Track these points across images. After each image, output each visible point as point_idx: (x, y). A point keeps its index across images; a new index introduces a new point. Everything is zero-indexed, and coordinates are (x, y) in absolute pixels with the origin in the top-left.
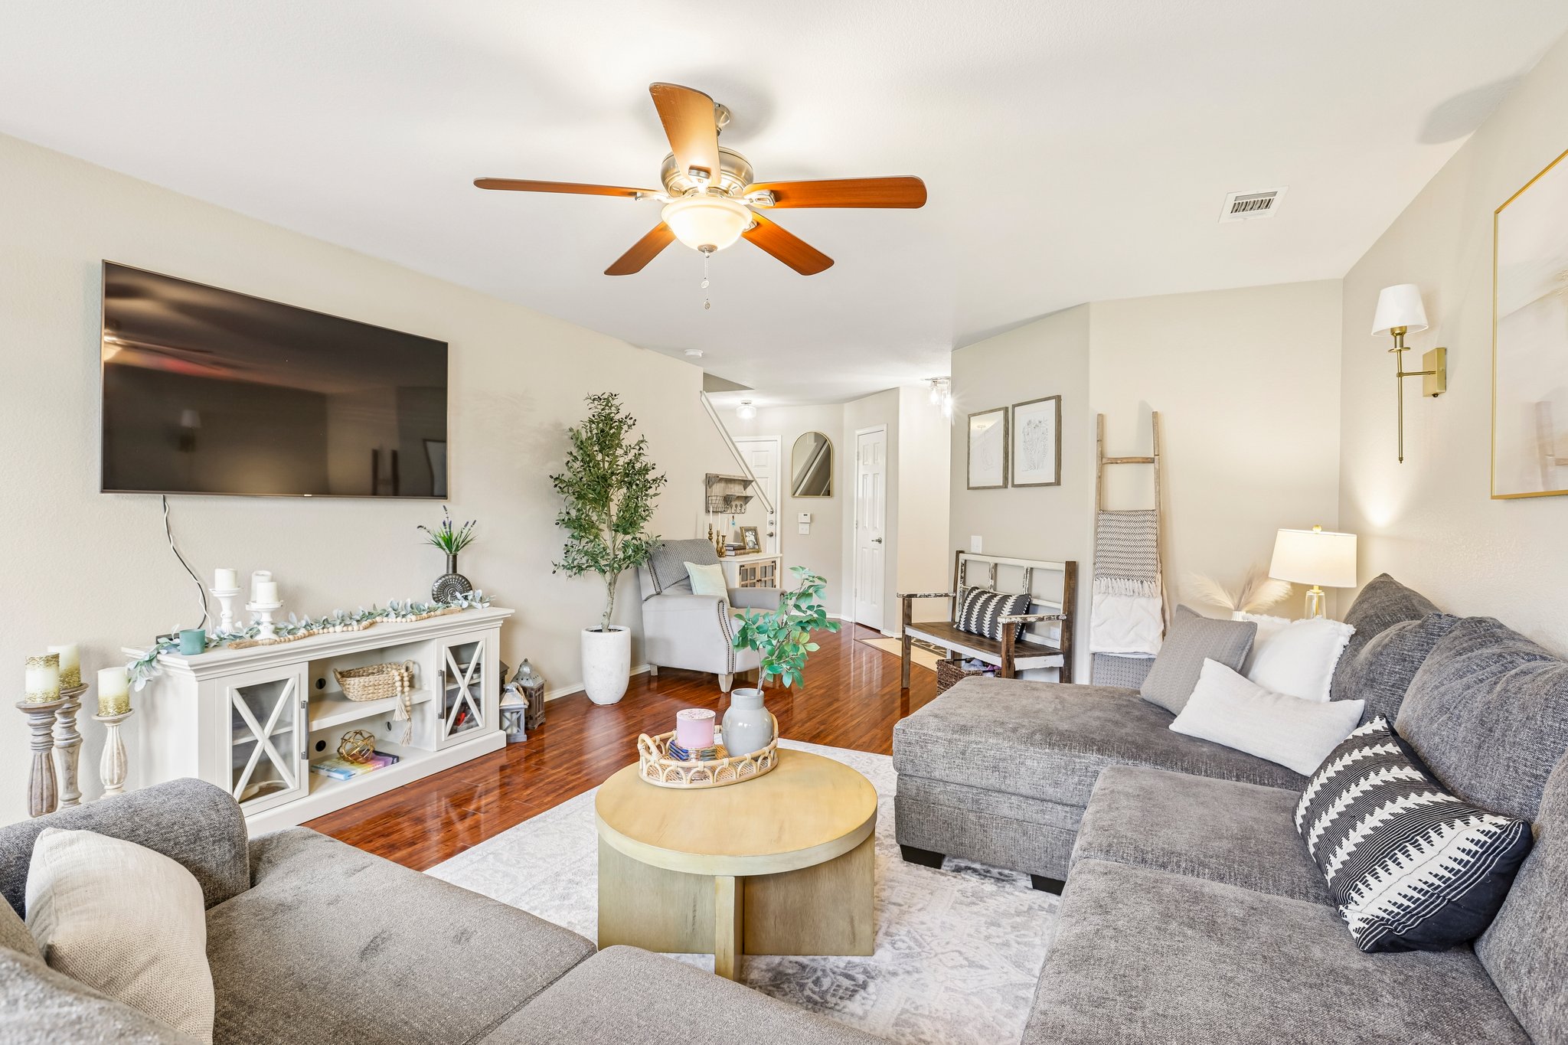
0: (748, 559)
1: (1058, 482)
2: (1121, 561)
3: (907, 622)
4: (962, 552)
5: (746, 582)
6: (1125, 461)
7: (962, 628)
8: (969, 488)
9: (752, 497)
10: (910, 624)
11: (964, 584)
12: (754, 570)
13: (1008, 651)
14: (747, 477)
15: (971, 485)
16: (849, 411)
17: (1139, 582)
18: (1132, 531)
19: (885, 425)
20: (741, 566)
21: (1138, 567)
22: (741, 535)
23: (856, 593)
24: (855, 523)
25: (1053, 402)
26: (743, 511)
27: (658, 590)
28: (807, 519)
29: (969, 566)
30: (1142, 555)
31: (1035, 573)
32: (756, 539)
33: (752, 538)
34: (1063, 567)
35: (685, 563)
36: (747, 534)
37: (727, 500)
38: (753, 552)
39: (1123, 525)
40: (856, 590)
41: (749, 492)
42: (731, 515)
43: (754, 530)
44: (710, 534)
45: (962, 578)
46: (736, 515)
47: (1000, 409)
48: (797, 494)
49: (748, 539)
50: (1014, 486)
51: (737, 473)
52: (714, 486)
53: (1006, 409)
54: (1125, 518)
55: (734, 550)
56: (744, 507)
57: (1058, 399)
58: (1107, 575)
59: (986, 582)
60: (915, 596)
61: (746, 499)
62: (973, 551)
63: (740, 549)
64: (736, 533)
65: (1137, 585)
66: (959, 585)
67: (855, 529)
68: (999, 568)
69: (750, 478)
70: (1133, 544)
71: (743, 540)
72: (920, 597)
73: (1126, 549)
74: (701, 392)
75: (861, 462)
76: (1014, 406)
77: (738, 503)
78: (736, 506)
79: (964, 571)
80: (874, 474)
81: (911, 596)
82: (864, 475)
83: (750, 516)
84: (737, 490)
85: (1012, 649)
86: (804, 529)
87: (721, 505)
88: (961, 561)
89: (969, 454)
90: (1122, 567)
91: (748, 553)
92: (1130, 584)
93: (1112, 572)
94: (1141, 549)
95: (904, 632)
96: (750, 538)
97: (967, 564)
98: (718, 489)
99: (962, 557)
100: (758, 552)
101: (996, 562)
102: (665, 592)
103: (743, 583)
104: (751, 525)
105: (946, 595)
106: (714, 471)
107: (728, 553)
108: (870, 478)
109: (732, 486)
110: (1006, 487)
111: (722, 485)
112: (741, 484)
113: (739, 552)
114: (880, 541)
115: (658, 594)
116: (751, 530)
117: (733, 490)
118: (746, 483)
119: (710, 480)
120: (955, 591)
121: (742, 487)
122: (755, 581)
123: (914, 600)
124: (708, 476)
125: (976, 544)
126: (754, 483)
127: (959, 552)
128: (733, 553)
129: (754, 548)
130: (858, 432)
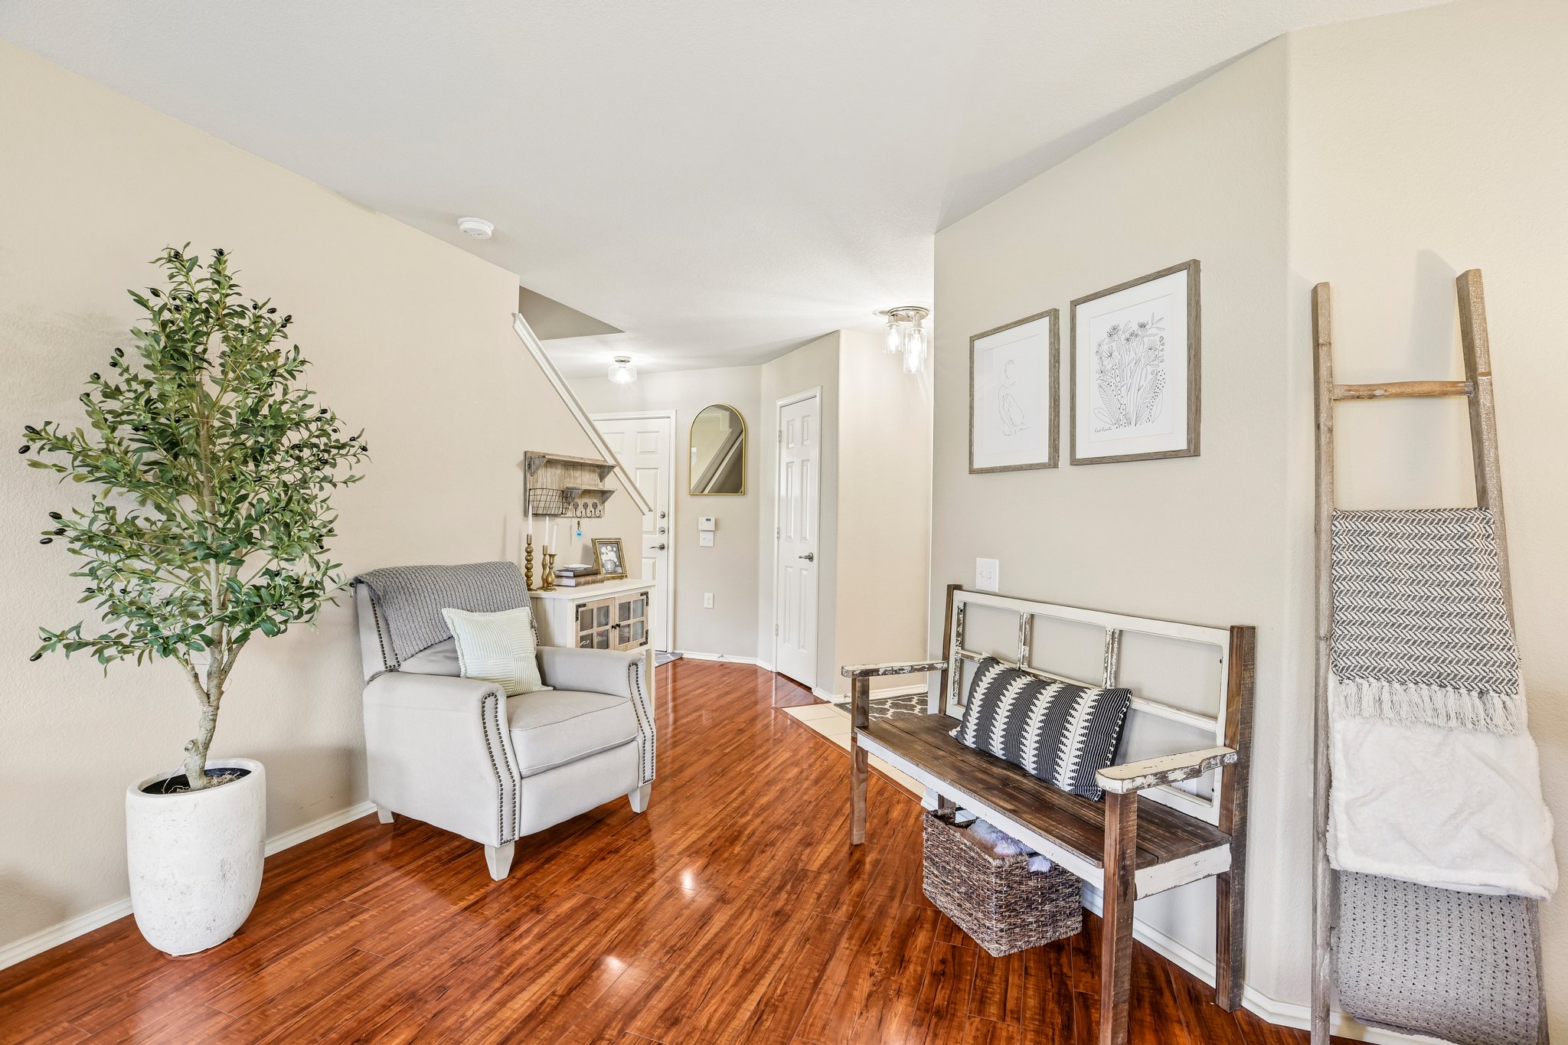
0: (592, 594)
1: (1193, 450)
2: (1408, 635)
3: (859, 722)
4: (959, 587)
5: (589, 632)
6: (1393, 390)
7: (970, 741)
8: (972, 471)
9: (612, 492)
10: (864, 728)
11: (962, 645)
12: (605, 611)
13: (1122, 856)
14: (605, 461)
15: (976, 466)
16: (768, 374)
17: (1475, 694)
18: (1432, 559)
19: (819, 388)
20: (578, 606)
21: (1464, 654)
22: (593, 551)
23: (777, 630)
24: (776, 531)
25: (1182, 276)
26: (598, 513)
27: (391, 662)
28: (711, 526)
29: (971, 615)
30: (1468, 623)
31: (1125, 639)
32: (620, 558)
33: (612, 556)
34: (1223, 639)
35: (444, 611)
36: (603, 550)
37: (567, 496)
38: (613, 578)
39: (1402, 544)
40: (777, 625)
41: (609, 483)
42: (576, 520)
43: (617, 544)
44: (529, 552)
45: (958, 634)
46: (583, 521)
47: (1041, 316)
48: (706, 492)
49: (604, 558)
50: (1075, 462)
51: (590, 455)
52: (541, 472)
53: (1054, 314)
54: (1408, 529)
55: (575, 576)
56: (600, 507)
57: (1193, 268)
58: (1379, 673)
59: (1013, 651)
60: (874, 672)
61: (604, 495)
62: (979, 586)
63: (588, 575)
64: (585, 548)
65: (1469, 702)
66: (954, 648)
67: (776, 540)
68: (1037, 622)
69: (611, 462)
70: (1437, 592)
71: (597, 559)
72: (884, 674)
73: (1418, 606)
74: (514, 315)
75: (784, 444)
76: (1075, 304)
77: (590, 501)
78: (586, 506)
79: (962, 623)
80: (803, 461)
81: (867, 673)
82: (788, 464)
83: (609, 522)
84: (587, 480)
85: (1131, 851)
86: (706, 540)
87: (555, 505)
88: (957, 603)
89: (971, 408)
90: (1417, 651)
91: (602, 581)
92: (1447, 699)
93: (1388, 663)
94: (1464, 607)
95: (854, 740)
96: (608, 556)
97: (968, 609)
98: (549, 479)
99: (959, 597)
100: (621, 578)
101: (1033, 611)
102: (405, 666)
103: (585, 633)
104: (612, 535)
105: (931, 668)
106: (539, 447)
107: (565, 581)
108: (796, 470)
109: (578, 473)
110: (1056, 466)
111: (559, 471)
112: (594, 471)
113: (582, 580)
114: (810, 558)
115: (392, 670)
116: (611, 543)
117: (579, 481)
118: (603, 470)
119: (531, 463)
120: (946, 657)
121: (596, 477)
122: (608, 627)
123: (873, 680)
124: (528, 455)
125: (987, 573)
126: (617, 470)
127: (953, 588)
128: (572, 582)
129: (615, 572)
130: (780, 403)
